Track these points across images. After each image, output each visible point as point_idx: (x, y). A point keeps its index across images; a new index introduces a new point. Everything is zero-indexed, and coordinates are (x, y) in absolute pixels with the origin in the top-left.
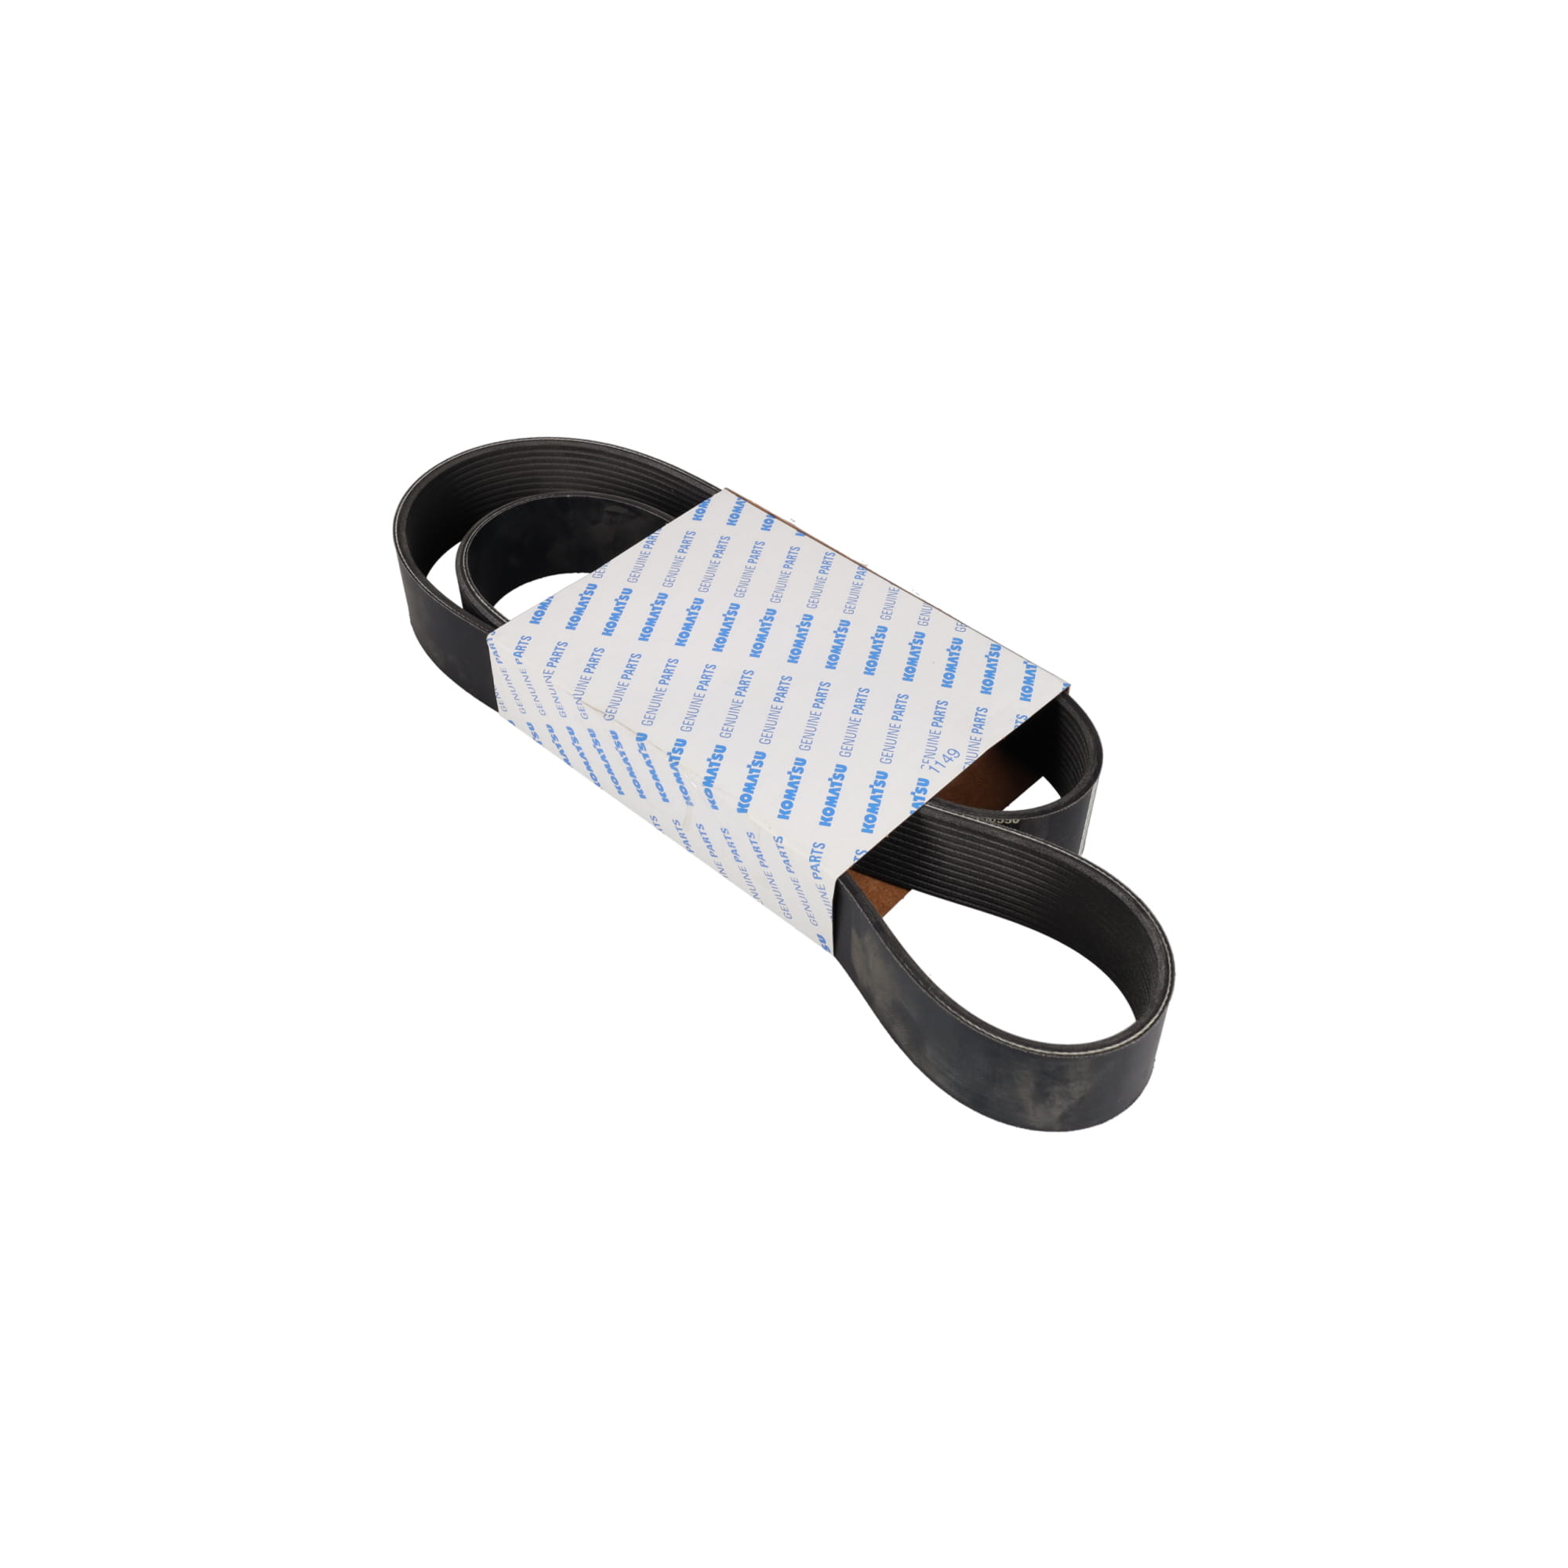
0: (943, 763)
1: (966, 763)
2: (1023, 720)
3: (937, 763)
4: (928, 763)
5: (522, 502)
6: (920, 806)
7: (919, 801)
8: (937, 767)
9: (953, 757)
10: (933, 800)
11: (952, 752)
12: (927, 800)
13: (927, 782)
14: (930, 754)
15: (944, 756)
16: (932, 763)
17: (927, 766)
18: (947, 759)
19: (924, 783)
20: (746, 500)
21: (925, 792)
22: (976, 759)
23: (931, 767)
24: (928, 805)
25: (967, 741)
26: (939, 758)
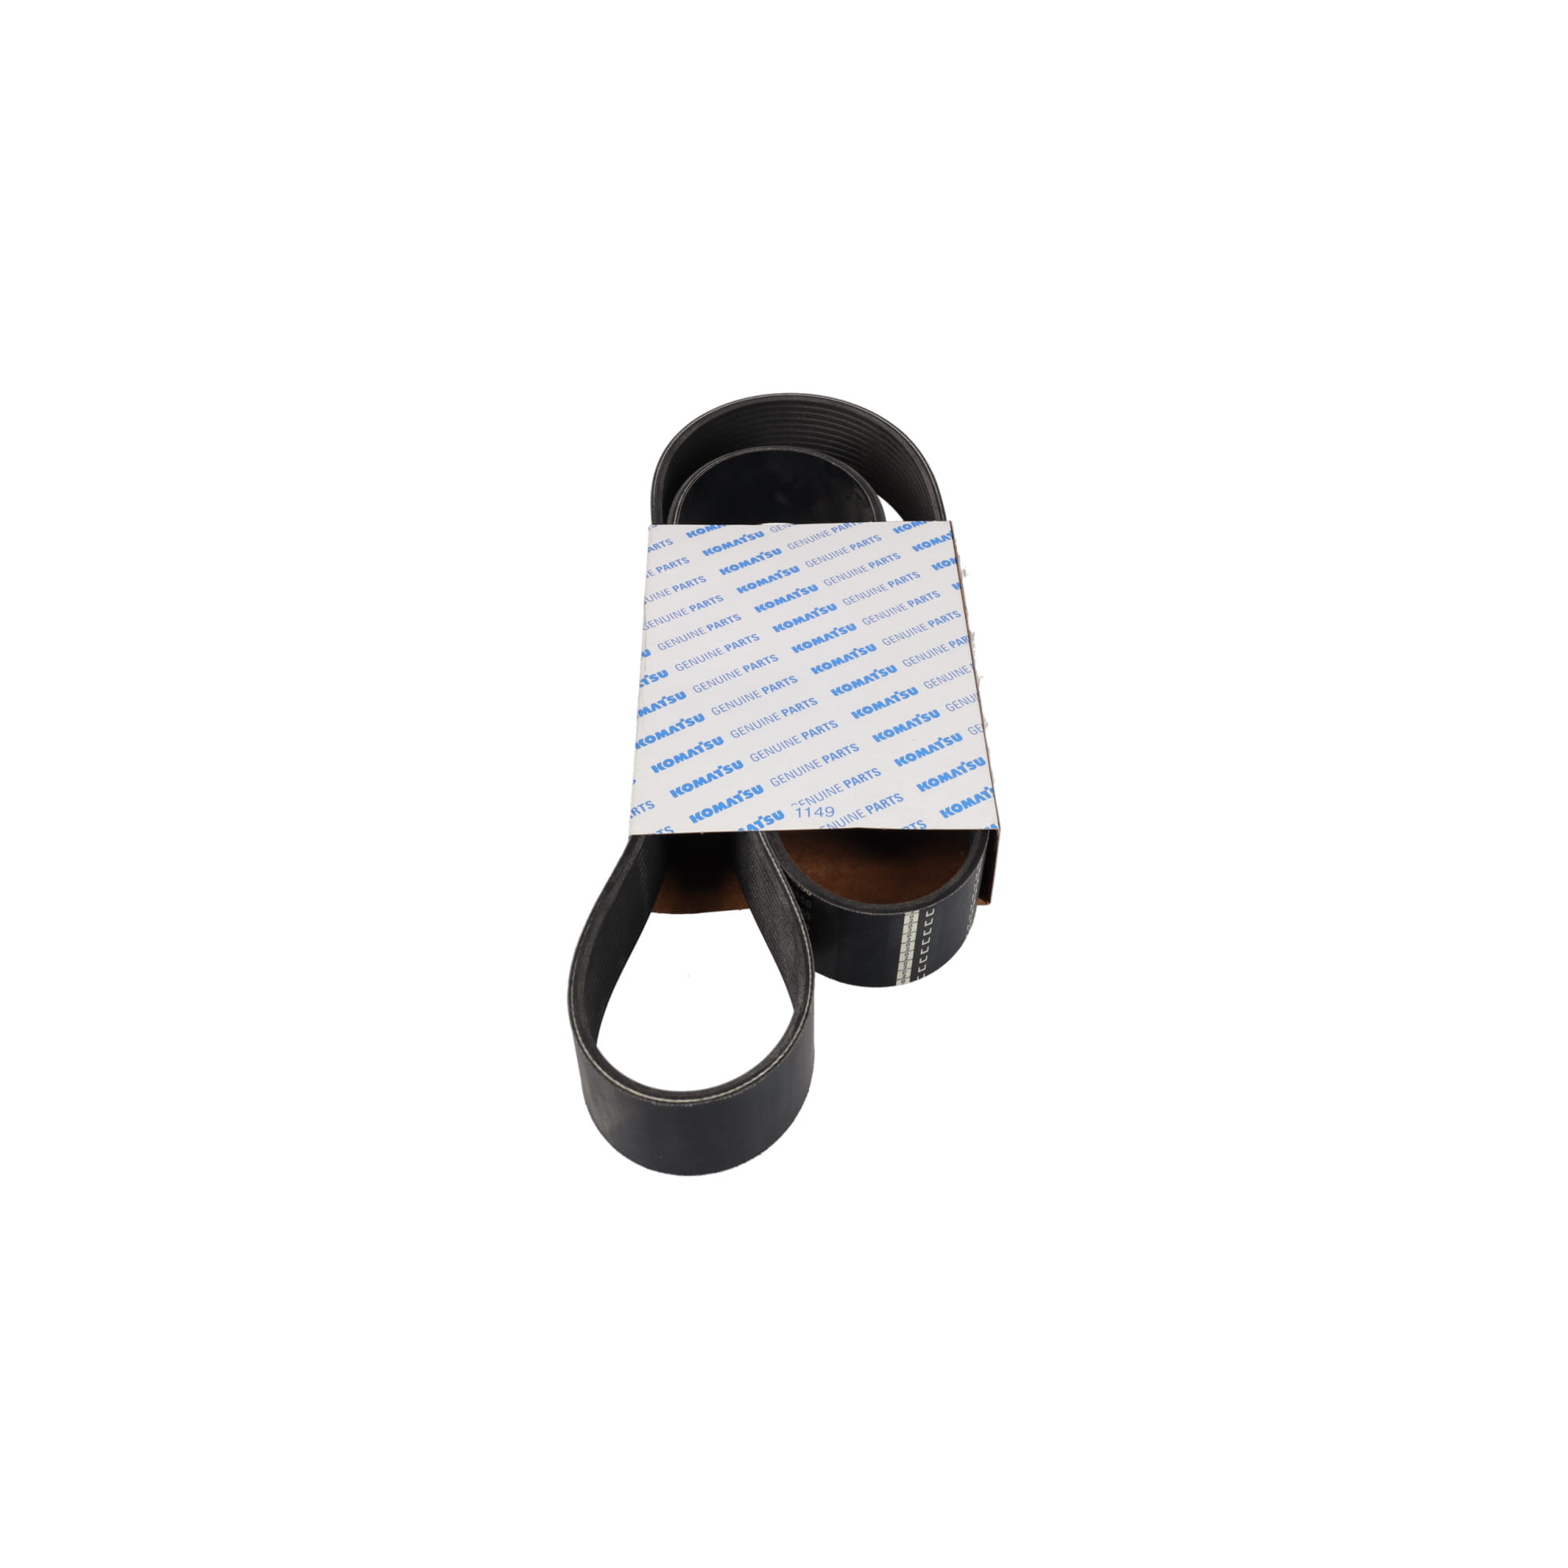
0: (812, 813)
1: (828, 825)
2: (918, 827)
3: (809, 809)
4: (803, 805)
5: (814, 454)
6: (753, 830)
7: (757, 826)
8: (805, 812)
9: (826, 813)
10: (770, 834)
11: (830, 810)
12: (763, 830)
13: (782, 817)
14: (813, 800)
15: (820, 809)
16: (806, 806)
17: (798, 807)
18: (819, 812)
19: (780, 816)
20: (953, 537)
21: (772, 822)
22: (839, 827)
23: (799, 809)
24: (761, 834)
25: (851, 810)
26: (814, 808)
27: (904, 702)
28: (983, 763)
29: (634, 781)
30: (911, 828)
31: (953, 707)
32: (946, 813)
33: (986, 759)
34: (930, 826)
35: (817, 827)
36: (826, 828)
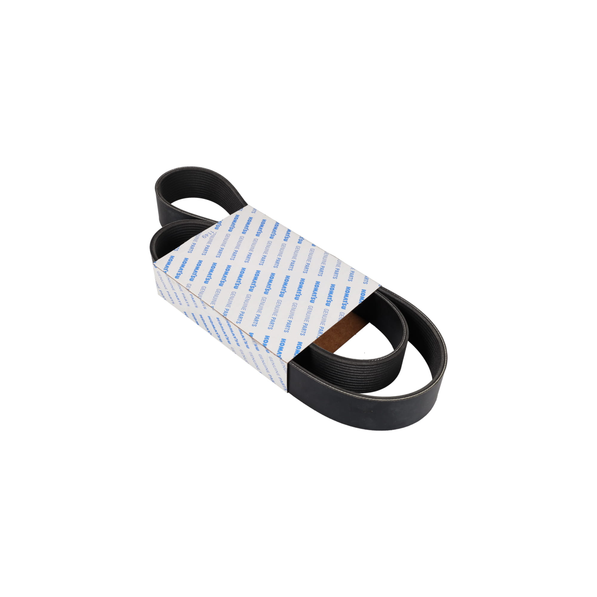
0: (208, 234)
3: (211, 234)
4: (214, 234)
7: (219, 223)
8: (211, 233)
11: (205, 237)
13: (215, 228)
14: (212, 237)
17: (214, 233)
21: (217, 226)
23: (213, 233)
25: (198, 240)
26: (210, 235)
27: (220, 279)
28: (176, 277)
29: (265, 215)
30: (178, 248)
31: (203, 288)
32: (172, 257)
33: (176, 279)
34: (173, 251)
35: (203, 232)
36: (201, 233)
